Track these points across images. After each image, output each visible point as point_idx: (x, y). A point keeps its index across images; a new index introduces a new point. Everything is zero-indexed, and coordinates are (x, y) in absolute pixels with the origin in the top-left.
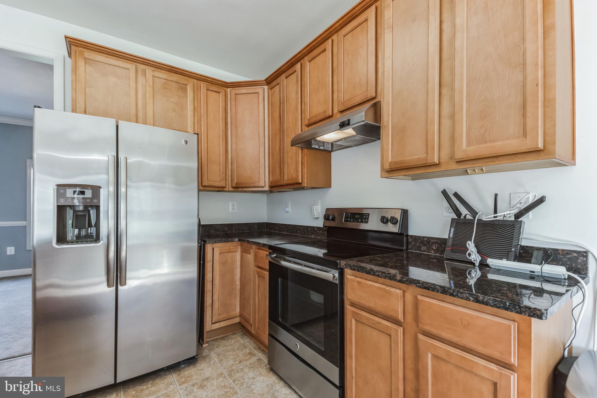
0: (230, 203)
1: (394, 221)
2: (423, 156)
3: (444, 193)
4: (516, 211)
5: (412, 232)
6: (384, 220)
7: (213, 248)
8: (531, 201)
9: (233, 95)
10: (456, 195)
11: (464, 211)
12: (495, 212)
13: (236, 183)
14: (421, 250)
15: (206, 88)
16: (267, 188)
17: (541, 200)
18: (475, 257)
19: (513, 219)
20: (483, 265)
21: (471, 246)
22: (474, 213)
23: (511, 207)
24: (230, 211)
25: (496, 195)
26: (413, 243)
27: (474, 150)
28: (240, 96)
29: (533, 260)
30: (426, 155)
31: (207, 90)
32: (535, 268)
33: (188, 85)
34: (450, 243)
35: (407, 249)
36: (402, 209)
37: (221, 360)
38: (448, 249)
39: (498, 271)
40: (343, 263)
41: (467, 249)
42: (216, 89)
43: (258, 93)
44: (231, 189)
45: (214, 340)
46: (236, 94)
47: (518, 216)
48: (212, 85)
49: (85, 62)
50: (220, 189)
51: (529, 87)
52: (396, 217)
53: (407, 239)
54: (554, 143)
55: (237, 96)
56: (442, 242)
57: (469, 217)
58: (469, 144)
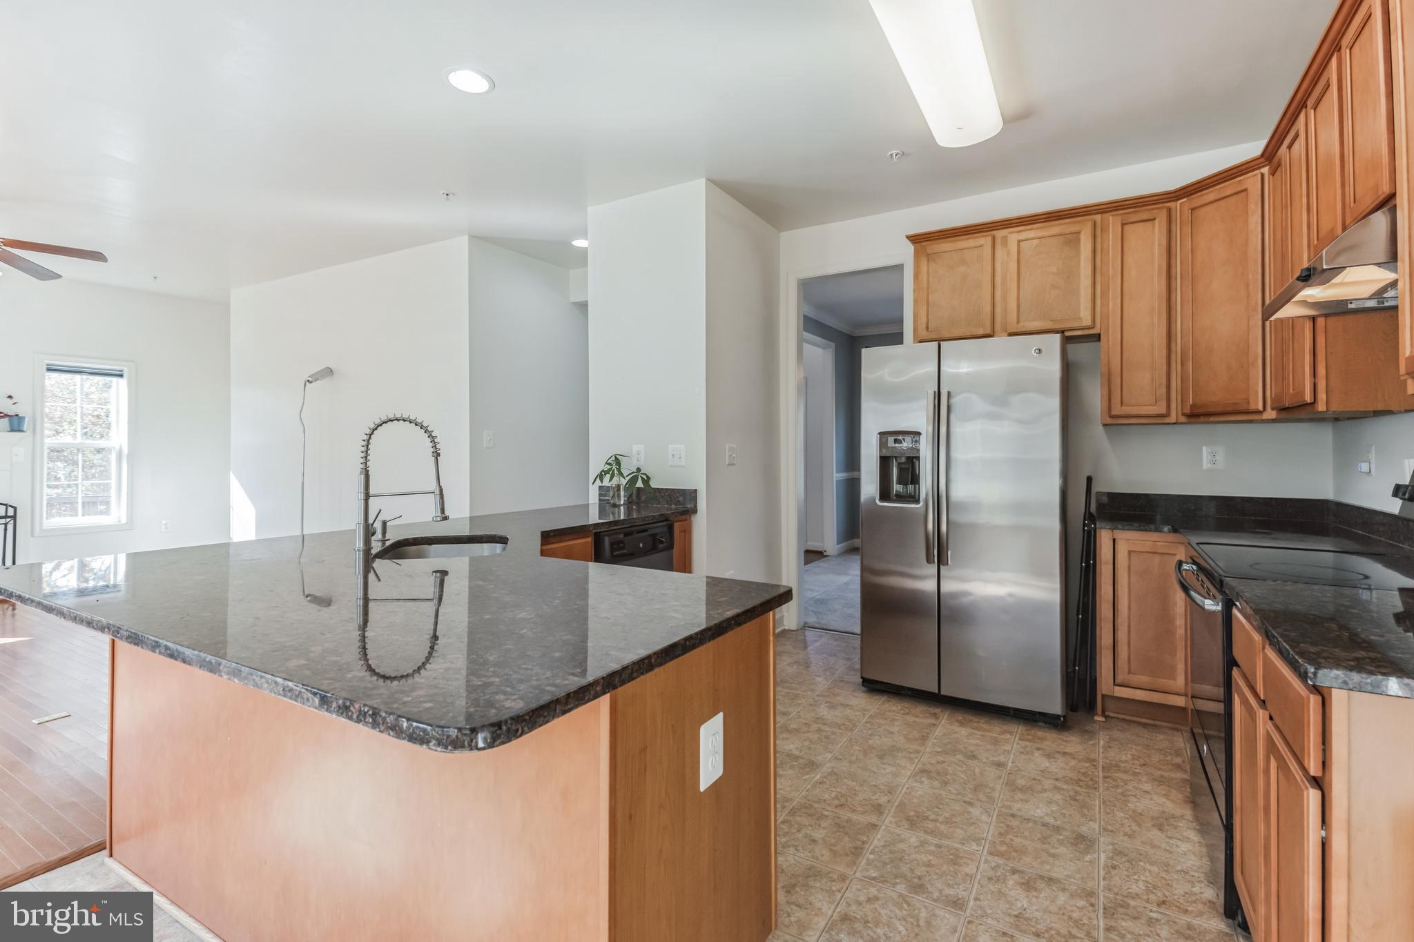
0: (1204, 448)
7: (1114, 540)
9: (1187, 213)
13: (1191, 406)
15: (1120, 221)
16: (1270, 414)
24: (1205, 467)
28: (1204, 210)
31: (1124, 224)
33: (1082, 233)
37: (1110, 747)
42: (1145, 216)
43: (1246, 190)
44: (1183, 419)
45: (1124, 720)
46: (1193, 209)
48: (1137, 209)
49: (928, 261)
50: (1159, 420)
55: (1197, 212)
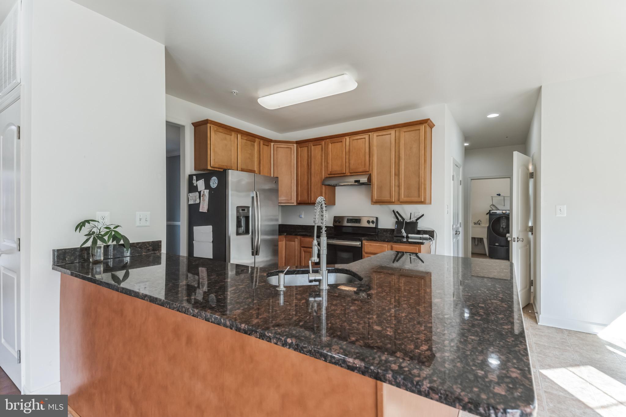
1: (373, 222)
2: (389, 199)
3: (393, 211)
4: (416, 218)
5: (379, 227)
6: (368, 222)
8: (420, 216)
9: (276, 148)
10: (397, 212)
11: (400, 218)
12: (410, 219)
14: (383, 234)
16: (295, 204)
17: (423, 215)
18: (405, 234)
19: (415, 221)
20: (407, 237)
21: (403, 231)
22: (403, 219)
23: (414, 217)
25: (411, 213)
26: (380, 231)
27: (406, 199)
28: (280, 149)
29: (421, 234)
30: (390, 198)
31: (263, 145)
32: (421, 236)
33: (255, 142)
34: (395, 230)
35: (378, 234)
36: (376, 217)
38: (395, 232)
39: (412, 238)
40: (363, 238)
41: (402, 232)
42: (267, 144)
43: (291, 148)
47: (417, 220)
48: (265, 141)
51: (420, 183)
52: (374, 220)
53: (378, 230)
54: (426, 200)
55: (278, 148)
56: (392, 231)
57: (401, 220)
58: (404, 197)
